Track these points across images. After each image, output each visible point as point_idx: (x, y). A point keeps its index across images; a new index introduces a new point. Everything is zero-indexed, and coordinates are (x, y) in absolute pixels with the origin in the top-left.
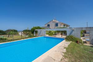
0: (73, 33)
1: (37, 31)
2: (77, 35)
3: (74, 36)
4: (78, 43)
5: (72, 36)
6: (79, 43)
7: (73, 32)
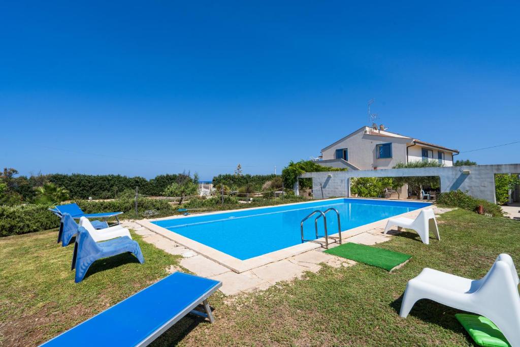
0: (466, 183)
1: (310, 179)
2: (481, 191)
3: (468, 194)
4: (481, 211)
5: (462, 193)
6: (484, 211)
7: (467, 180)
